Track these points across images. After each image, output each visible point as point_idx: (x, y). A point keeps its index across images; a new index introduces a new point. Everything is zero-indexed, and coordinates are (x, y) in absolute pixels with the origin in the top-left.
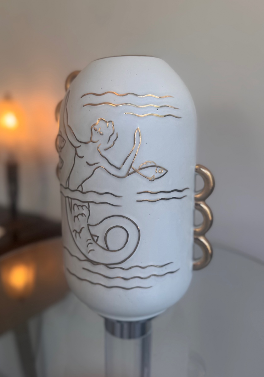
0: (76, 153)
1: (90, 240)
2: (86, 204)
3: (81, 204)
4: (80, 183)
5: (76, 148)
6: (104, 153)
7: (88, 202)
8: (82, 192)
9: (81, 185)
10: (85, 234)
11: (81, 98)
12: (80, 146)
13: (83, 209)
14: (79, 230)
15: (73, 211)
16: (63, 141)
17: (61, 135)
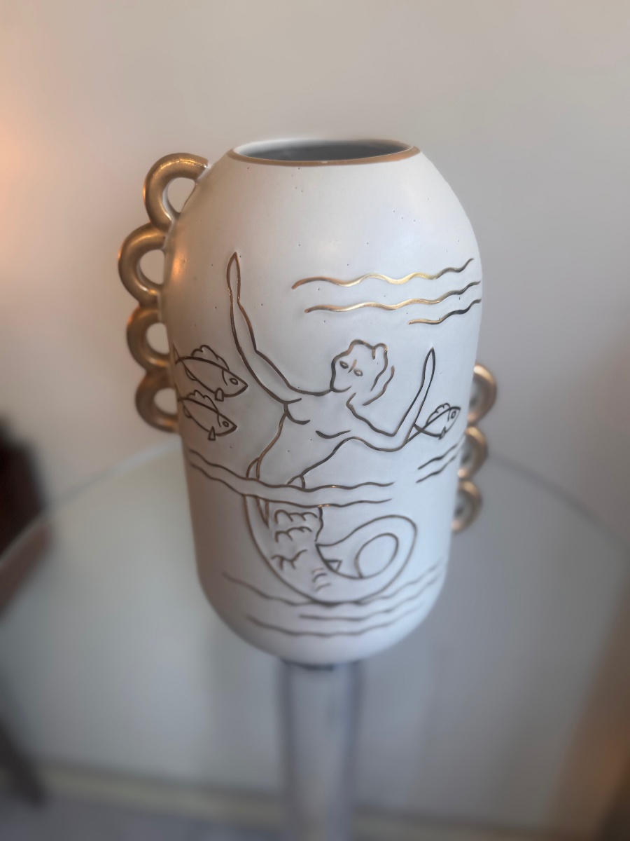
0: (287, 414)
1: (322, 569)
2: (315, 511)
3: (301, 510)
4: (299, 472)
5: (286, 403)
6: (361, 411)
7: (320, 507)
8: (303, 489)
9: (301, 476)
10: (309, 562)
11: (294, 287)
12: (300, 399)
13: (304, 519)
14: (289, 556)
15: (271, 522)
16: (234, 381)
17: (226, 368)
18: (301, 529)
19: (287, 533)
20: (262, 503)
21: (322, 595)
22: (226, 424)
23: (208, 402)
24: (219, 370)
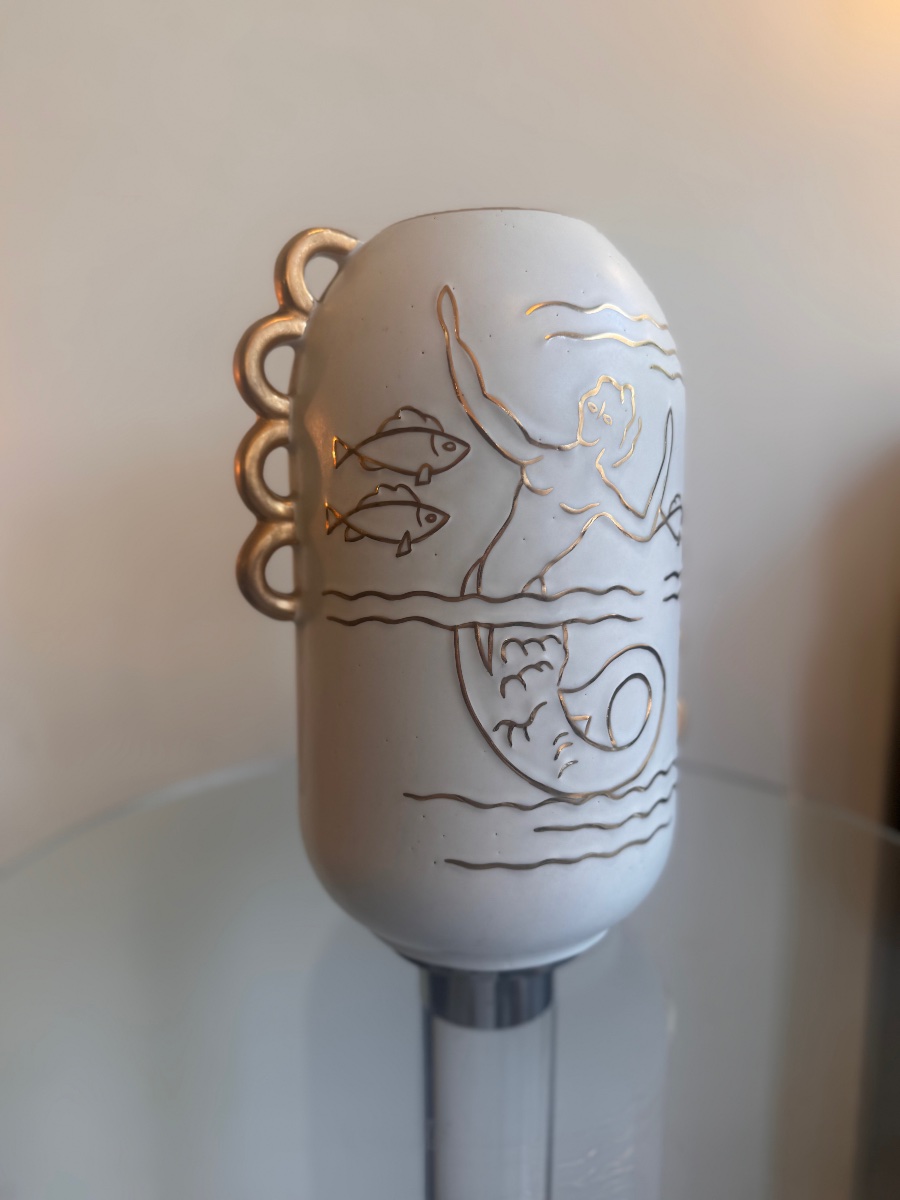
0: (524, 481)
1: (566, 734)
2: (557, 632)
3: (539, 634)
4: (538, 571)
5: (521, 464)
6: (614, 477)
7: (564, 624)
9: (540, 578)
10: (548, 724)
11: (528, 312)
12: (543, 457)
13: (543, 648)
14: (521, 719)
15: (496, 664)
16: (449, 446)
17: (437, 428)
18: (538, 666)
19: (518, 677)
20: (483, 633)
21: (564, 784)
22: (430, 519)
23: (402, 495)
24: (426, 437)
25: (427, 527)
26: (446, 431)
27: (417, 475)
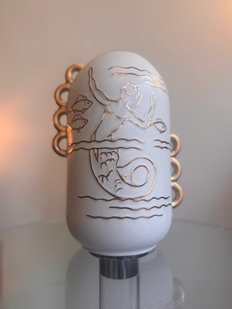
0: (106, 110)
1: (119, 179)
2: (116, 150)
3: (110, 151)
4: (110, 133)
5: (105, 106)
6: (132, 109)
7: (117, 148)
8: (111, 141)
9: (111, 135)
10: (113, 176)
11: (109, 70)
13: (112, 155)
14: (106, 175)
15: (99, 159)
16: (89, 103)
17: (86, 99)
18: (110, 160)
19: (105, 163)
20: (96, 151)
21: (118, 194)
22: (84, 122)
23: (79, 117)
24: (83, 102)
25: (84, 124)
26: (88, 99)
27: (81, 111)
